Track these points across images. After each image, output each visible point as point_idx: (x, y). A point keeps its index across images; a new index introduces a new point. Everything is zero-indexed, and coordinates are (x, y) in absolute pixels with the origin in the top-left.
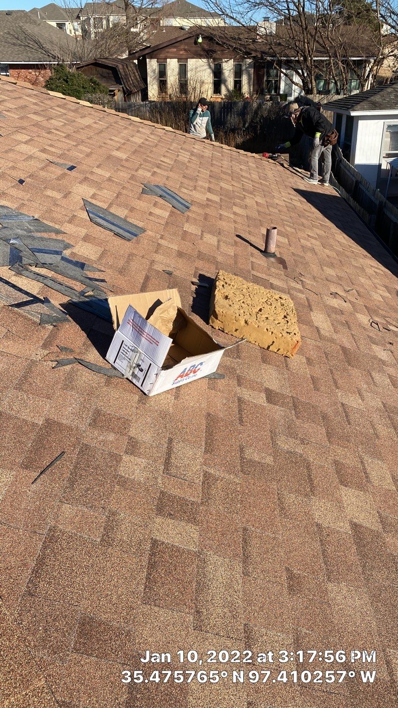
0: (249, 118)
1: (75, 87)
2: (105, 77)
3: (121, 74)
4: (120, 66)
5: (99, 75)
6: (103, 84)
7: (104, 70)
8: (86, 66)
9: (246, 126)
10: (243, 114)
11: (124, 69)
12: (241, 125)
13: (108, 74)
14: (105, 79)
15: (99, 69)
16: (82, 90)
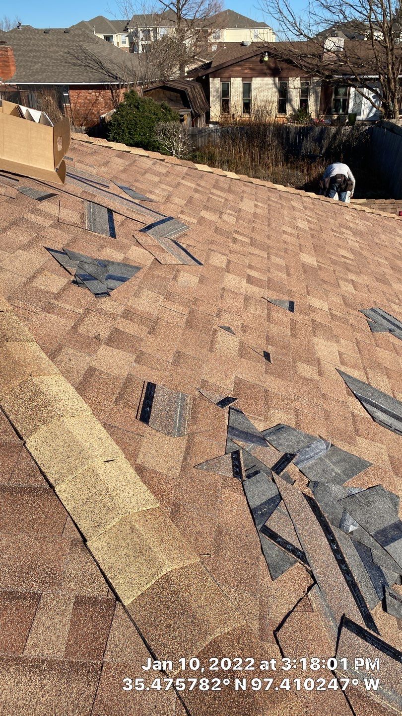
1: (146, 114)
2: (172, 100)
3: (189, 97)
6: (173, 109)
7: (173, 94)
11: (191, 90)
12: (318, 151)
13: (177, 97)
14: (174, 103)
15: (167, 92)
16: (153, 117)
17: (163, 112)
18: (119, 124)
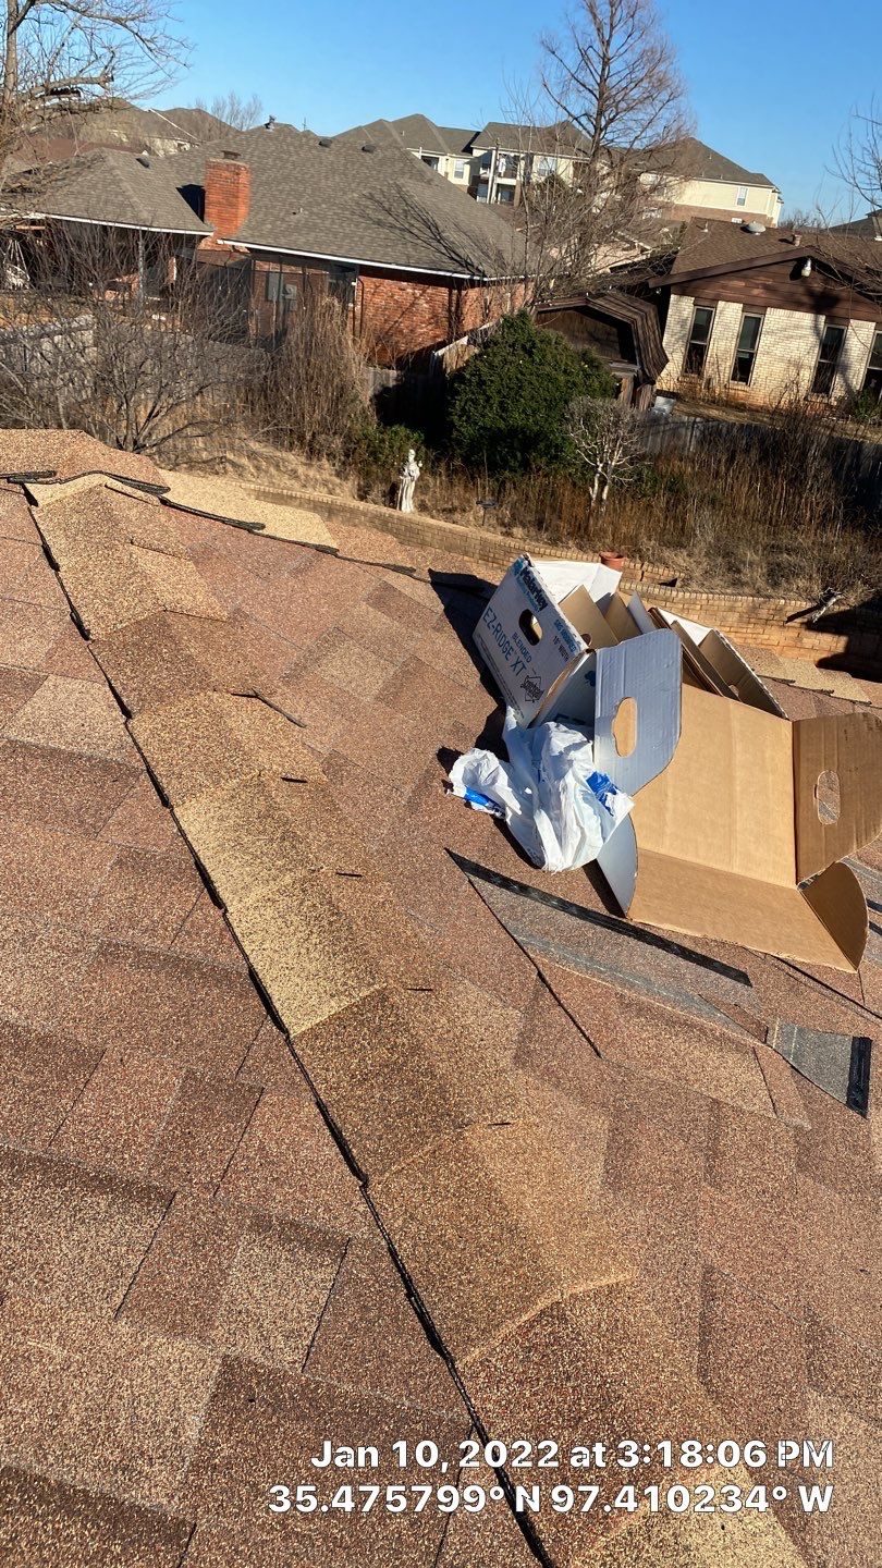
1: (547, 369)
2: (597, 340)
3: (638, 339)
4: (640, 324)
5: (586, 335)
6: (604, 360)
7: (600, 325)
8: (562, 309)
13: (609, 334)
14: (598, 345)
15: (588, 321)
16: (562, 378)
17: (584, 370)
18: (481, 383)
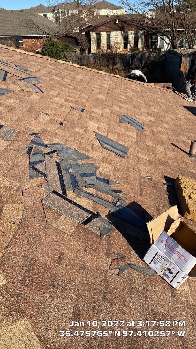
0: (144, 62)
1: (57, 48)
2: (71, 42)
3: (79, 41)
4: (79, 37)
5: (68, 42)
6: (71, 46)
7: (71, 39)
8: (62, 37)
9: (143, 65)
10: (141, 60)
11: (80, 38)
12: (140, 65)
13: (73, 41)
14: (71, 43)
15: (68, 39)
16: (61, 50)
17: (66, 48)
